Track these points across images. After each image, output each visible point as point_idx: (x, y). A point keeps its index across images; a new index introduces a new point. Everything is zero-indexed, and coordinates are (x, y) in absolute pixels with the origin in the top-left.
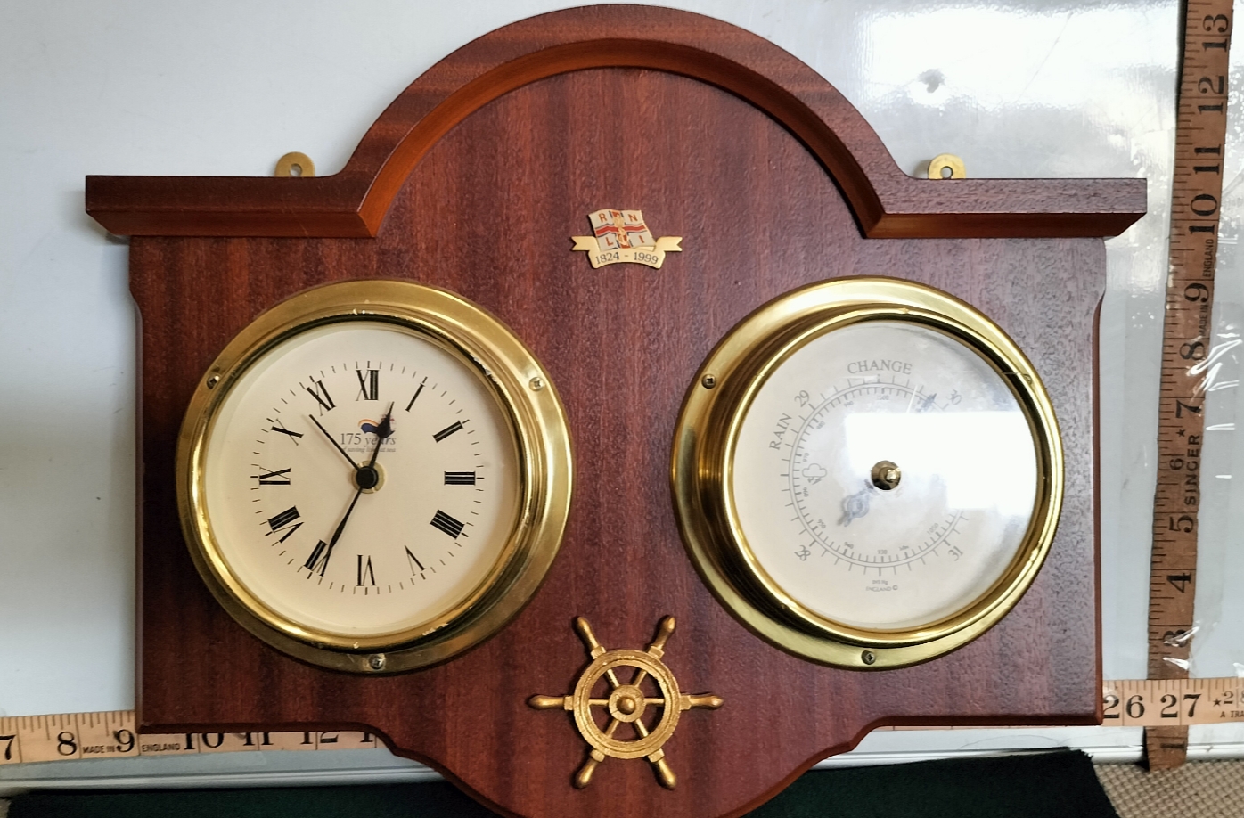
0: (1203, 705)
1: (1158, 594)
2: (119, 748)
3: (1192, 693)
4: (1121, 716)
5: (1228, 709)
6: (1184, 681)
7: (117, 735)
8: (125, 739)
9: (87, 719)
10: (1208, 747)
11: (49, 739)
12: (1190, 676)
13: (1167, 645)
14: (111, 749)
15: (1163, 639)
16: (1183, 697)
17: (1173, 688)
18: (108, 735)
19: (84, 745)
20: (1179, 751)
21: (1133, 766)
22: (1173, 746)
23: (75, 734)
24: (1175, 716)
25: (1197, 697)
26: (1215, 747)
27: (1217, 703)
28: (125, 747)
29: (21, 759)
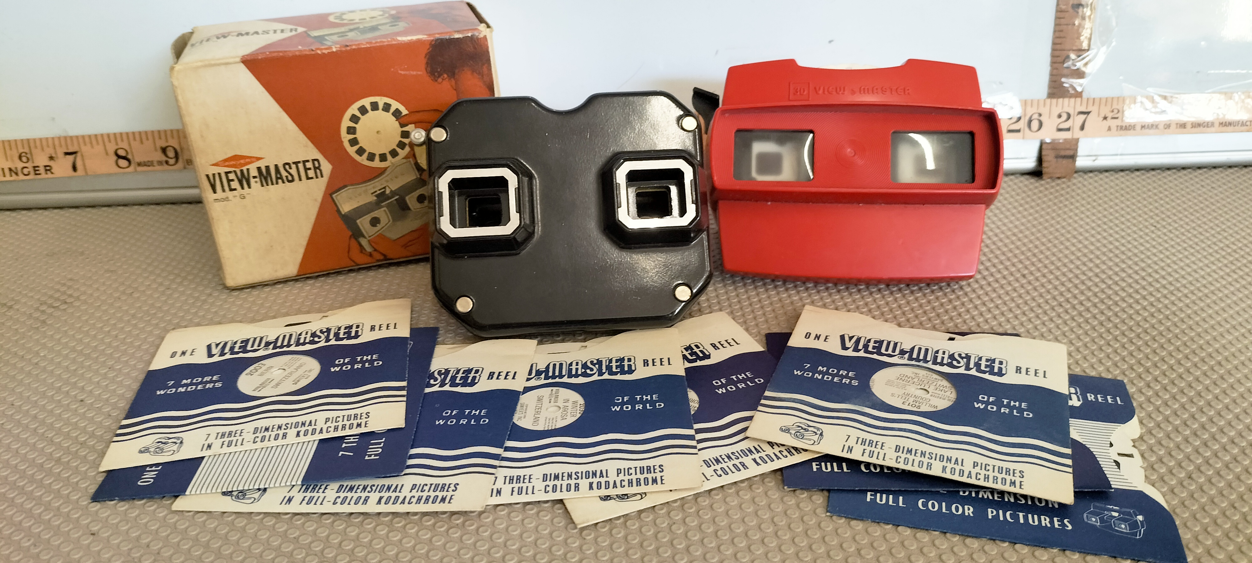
0: (1093, 121)
1: (1062, 21)
2: (167, 162)
3: (1084, 110)
4: (1022, 131)
5: (1114, 123)
6: (1079, 100)
7: (164, 150)
8: (171, 154)
10: (1094, 158)
11: (107, 154)
12: (1085, 95)
13: (1068, 68)
14: (160, 163)
15: (1063, 62)
16: (1076, 113)
17: (1069, 106)
18: (156, 150)
19: (138, 159)
20: (1071, 160)
21: (1027, 177)
22: (1065, 157)
23: (129, 151)
24: (1068, 129)
25: (1088, 113)
26: (1099, 158)
27: (1105, 118)
28: (172, 161)
29: (86, 172)
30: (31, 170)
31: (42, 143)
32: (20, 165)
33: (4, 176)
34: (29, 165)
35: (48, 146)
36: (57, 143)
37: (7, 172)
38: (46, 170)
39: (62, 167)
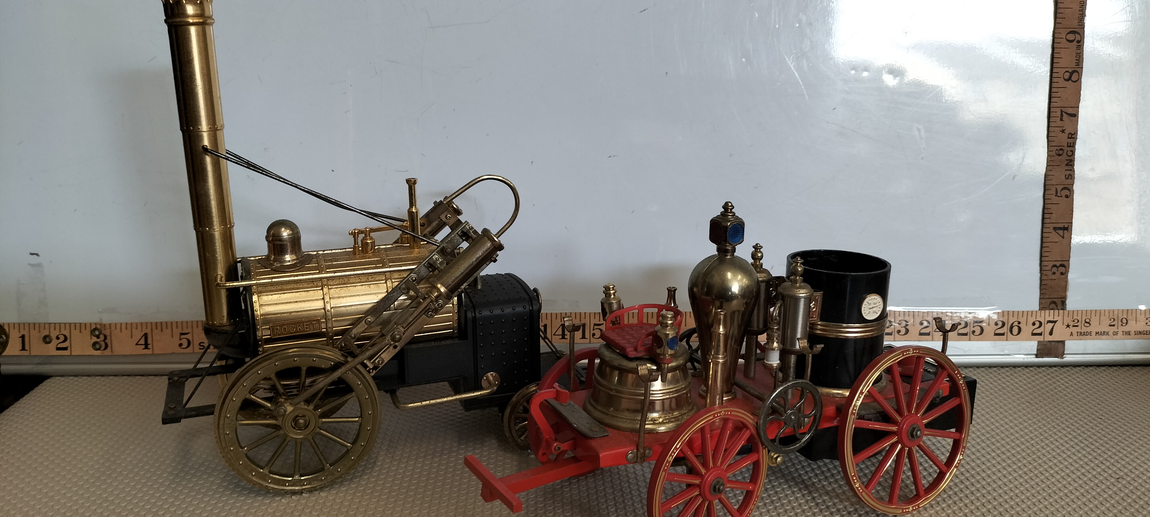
0: (1059, 328)
3: (1052, 319)
4: (1006, 334)
5: (1075, 330)
16: (1046, 322)
17: (1040, 316)
24: (1040, 334)
25: (1055, 322)
27: (1068, 326)
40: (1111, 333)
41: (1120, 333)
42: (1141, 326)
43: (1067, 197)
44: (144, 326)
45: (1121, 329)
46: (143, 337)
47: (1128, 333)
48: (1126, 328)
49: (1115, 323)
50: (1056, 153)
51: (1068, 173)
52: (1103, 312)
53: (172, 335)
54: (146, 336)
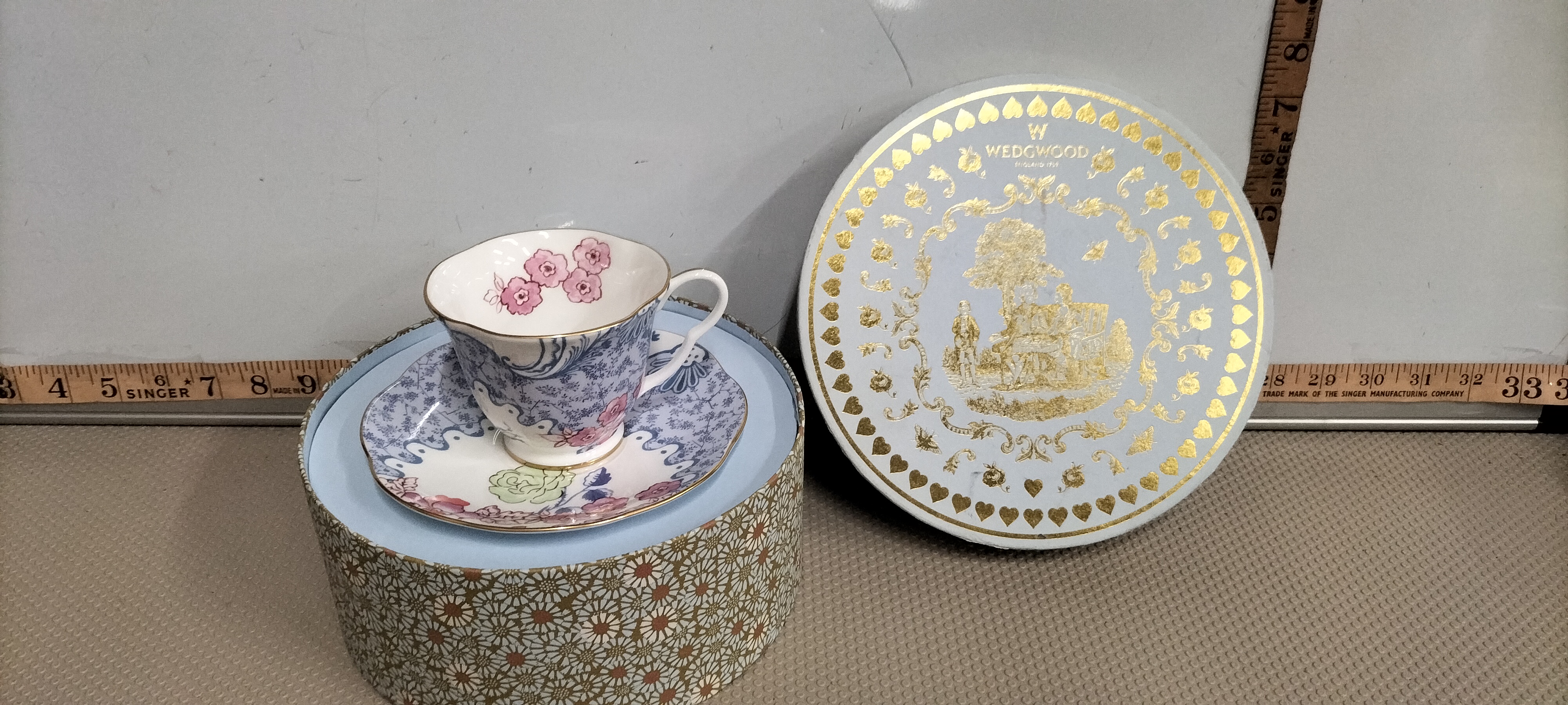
2: (303, 390)
7: (301, 379)
8: (308, 383)
9: (274, 366)
11: (243, 381)
14: (296, 391)
18: (293, 379)
19: (274, 387)
23: (265, 379)
28: (309, 390)
29: (221, 395)
30: (167, 392)
31: (179, 367)
32: (156, 388)
33: (140, 397)
34: (165, 387)
35: (184, 371)
36: (193, 369)
37: (143, 393)
38: (182, 394)
39: (198, 391)
40: (1310, 394)
41: (1323, 394)
42: (1353, 385)
43: (1270, 219)
44: (55, 370)
45: (1325, 388)
46: (57, 384)
47: (1334, 394)
48: (1332, 388)
49: (1318, 380)
50: (1262, 161)
51: (1276, 187)
52: (1302, 368)
53: (92, 380)
54: (59, 381)
